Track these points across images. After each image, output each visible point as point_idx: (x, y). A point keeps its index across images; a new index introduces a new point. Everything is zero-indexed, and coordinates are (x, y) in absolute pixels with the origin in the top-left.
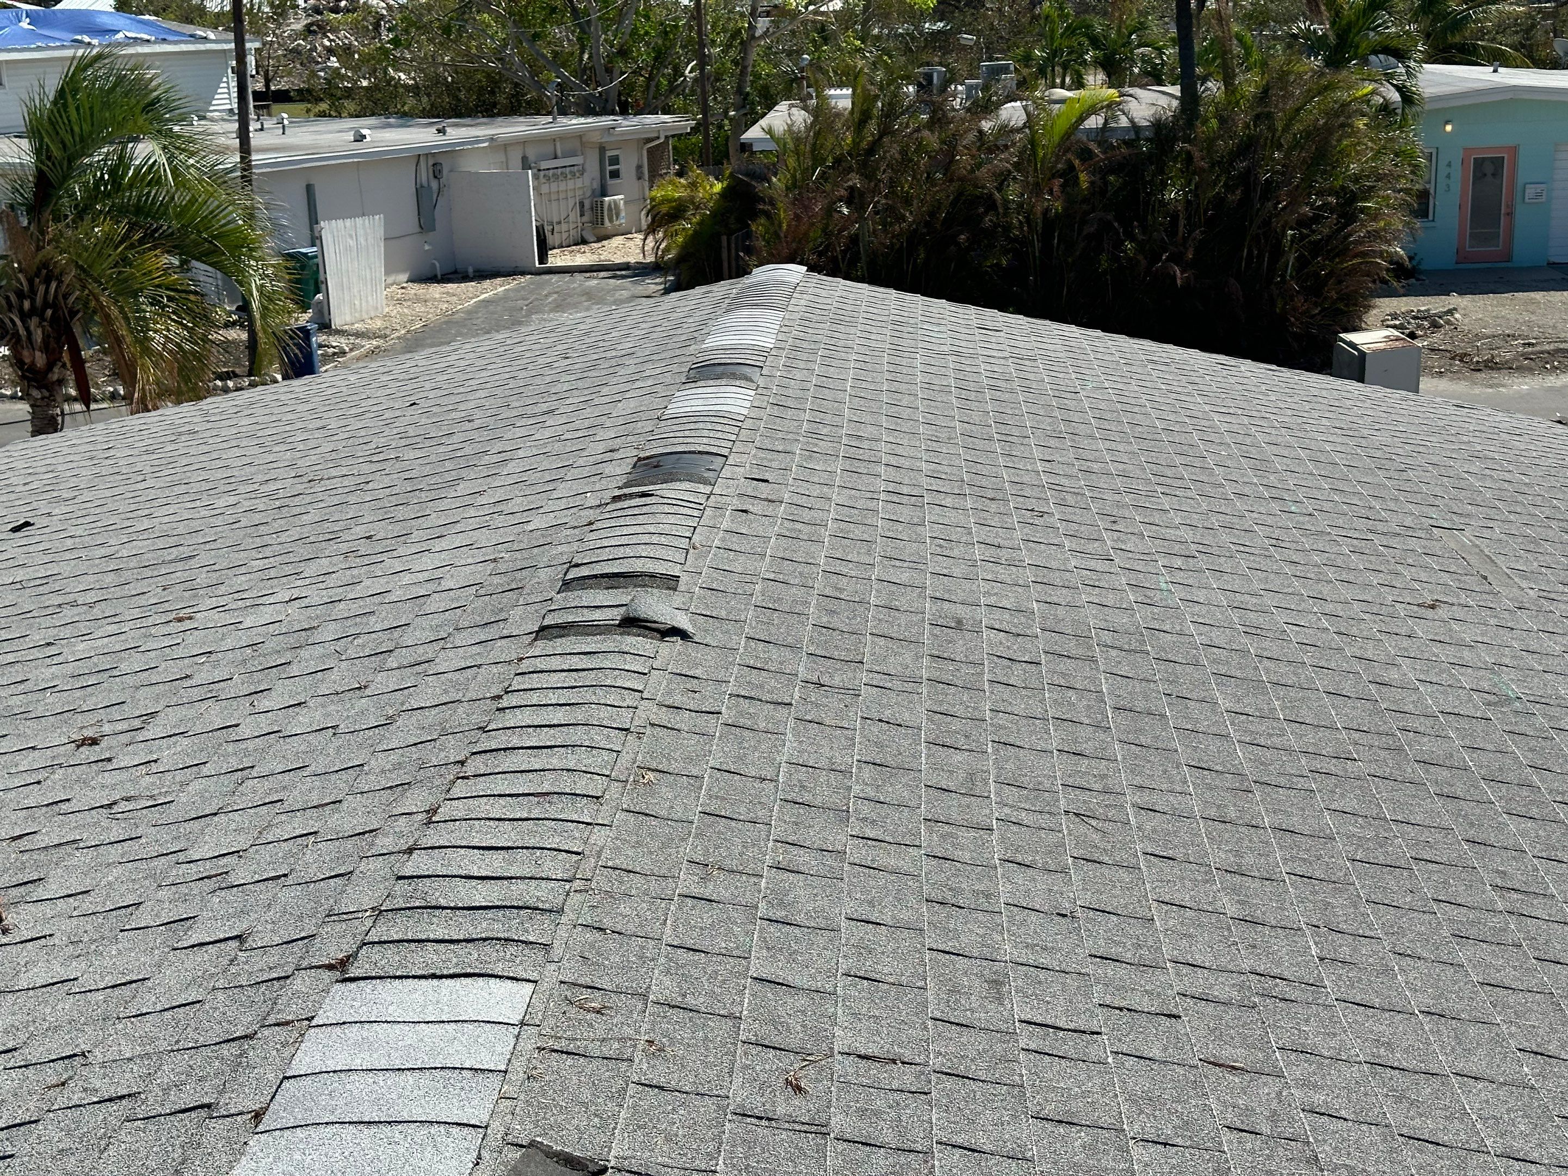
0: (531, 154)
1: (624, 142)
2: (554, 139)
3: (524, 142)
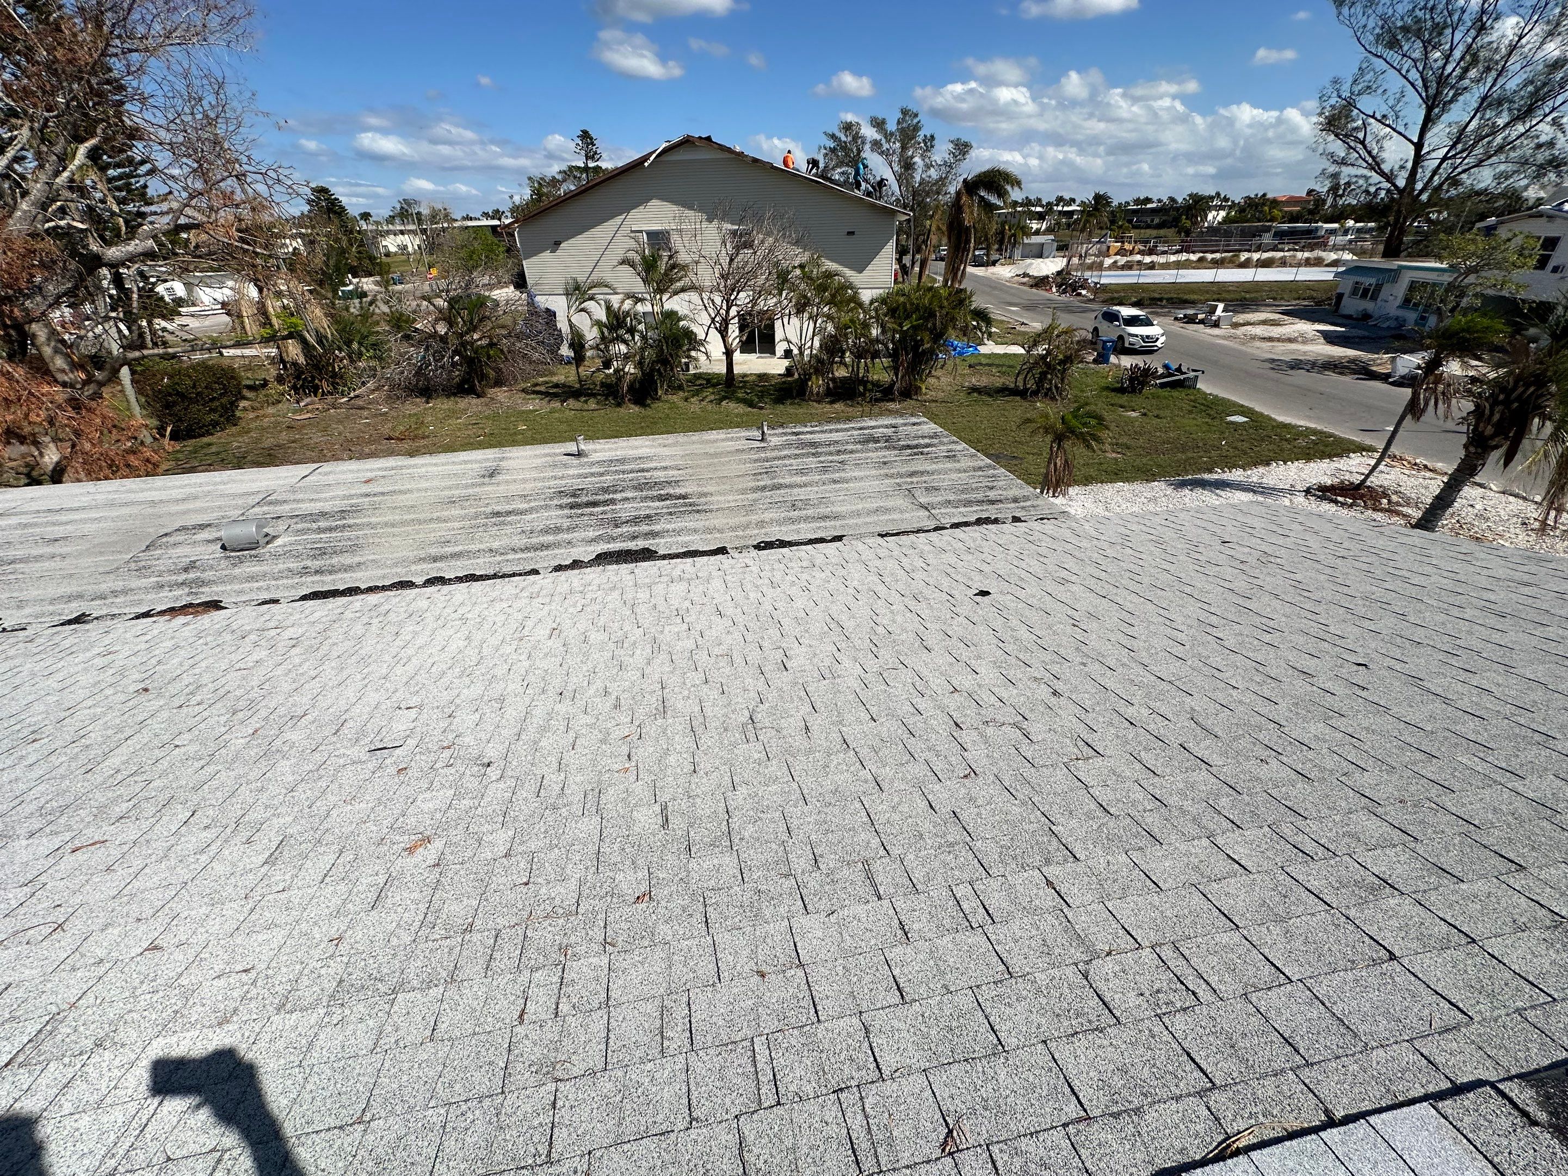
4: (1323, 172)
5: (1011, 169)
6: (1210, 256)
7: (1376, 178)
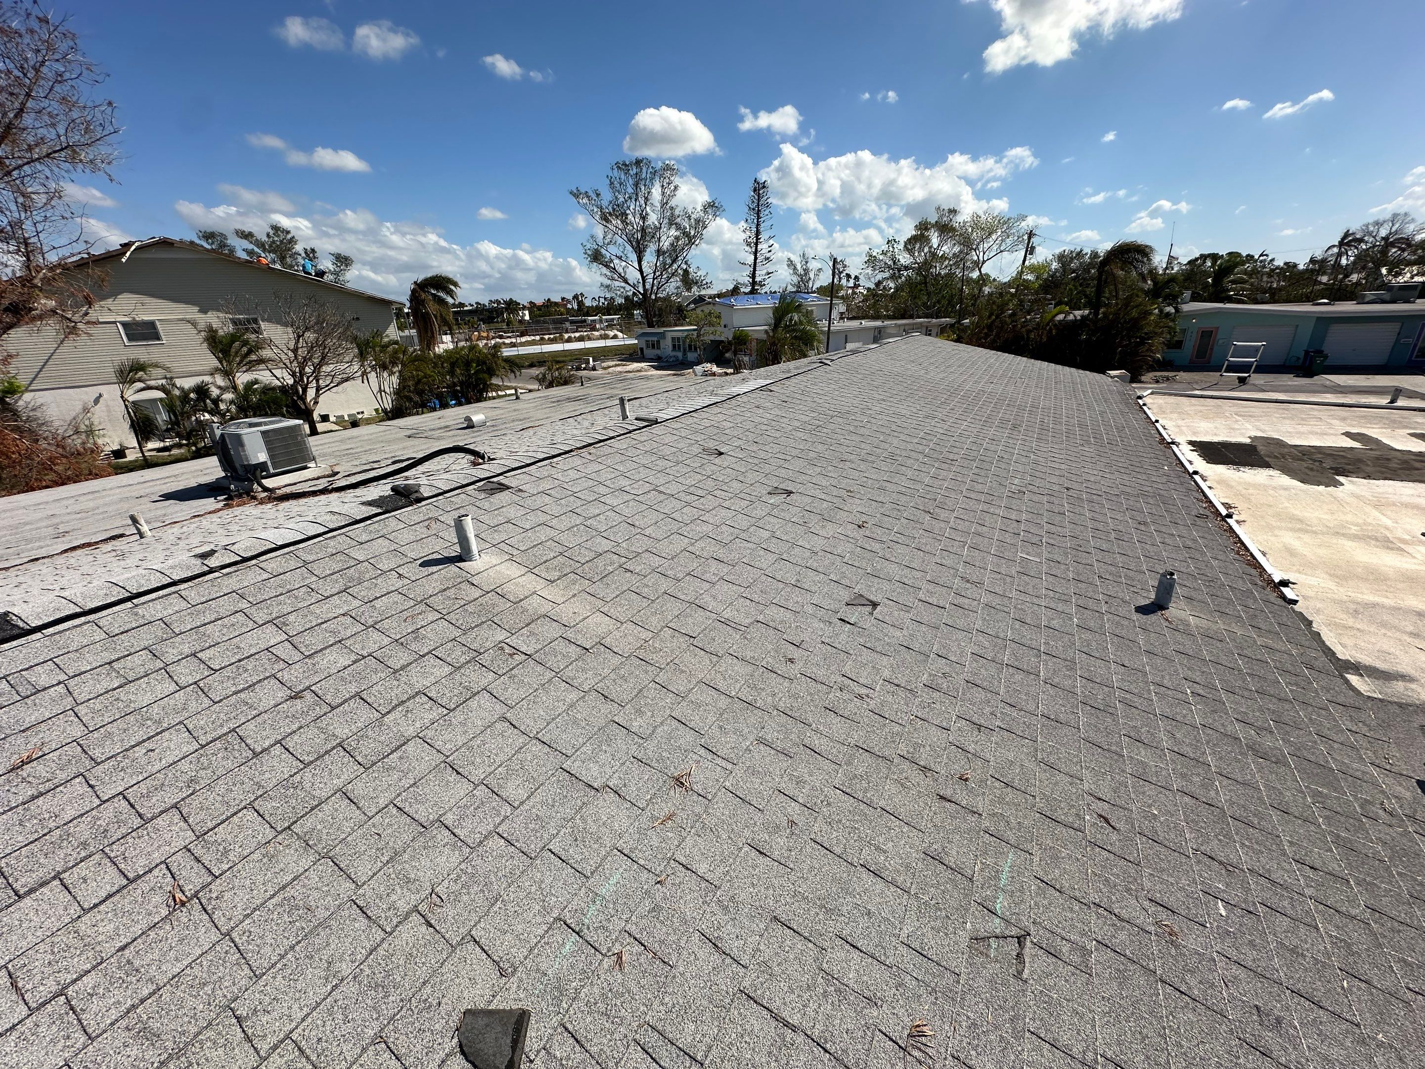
0: (907, 328)
1: (934, 325)
2: (914, 324)
3: (905, 325)
4: (602, 285)
5: (451, 276)
6: (546, 337)
7: (628, 288)
